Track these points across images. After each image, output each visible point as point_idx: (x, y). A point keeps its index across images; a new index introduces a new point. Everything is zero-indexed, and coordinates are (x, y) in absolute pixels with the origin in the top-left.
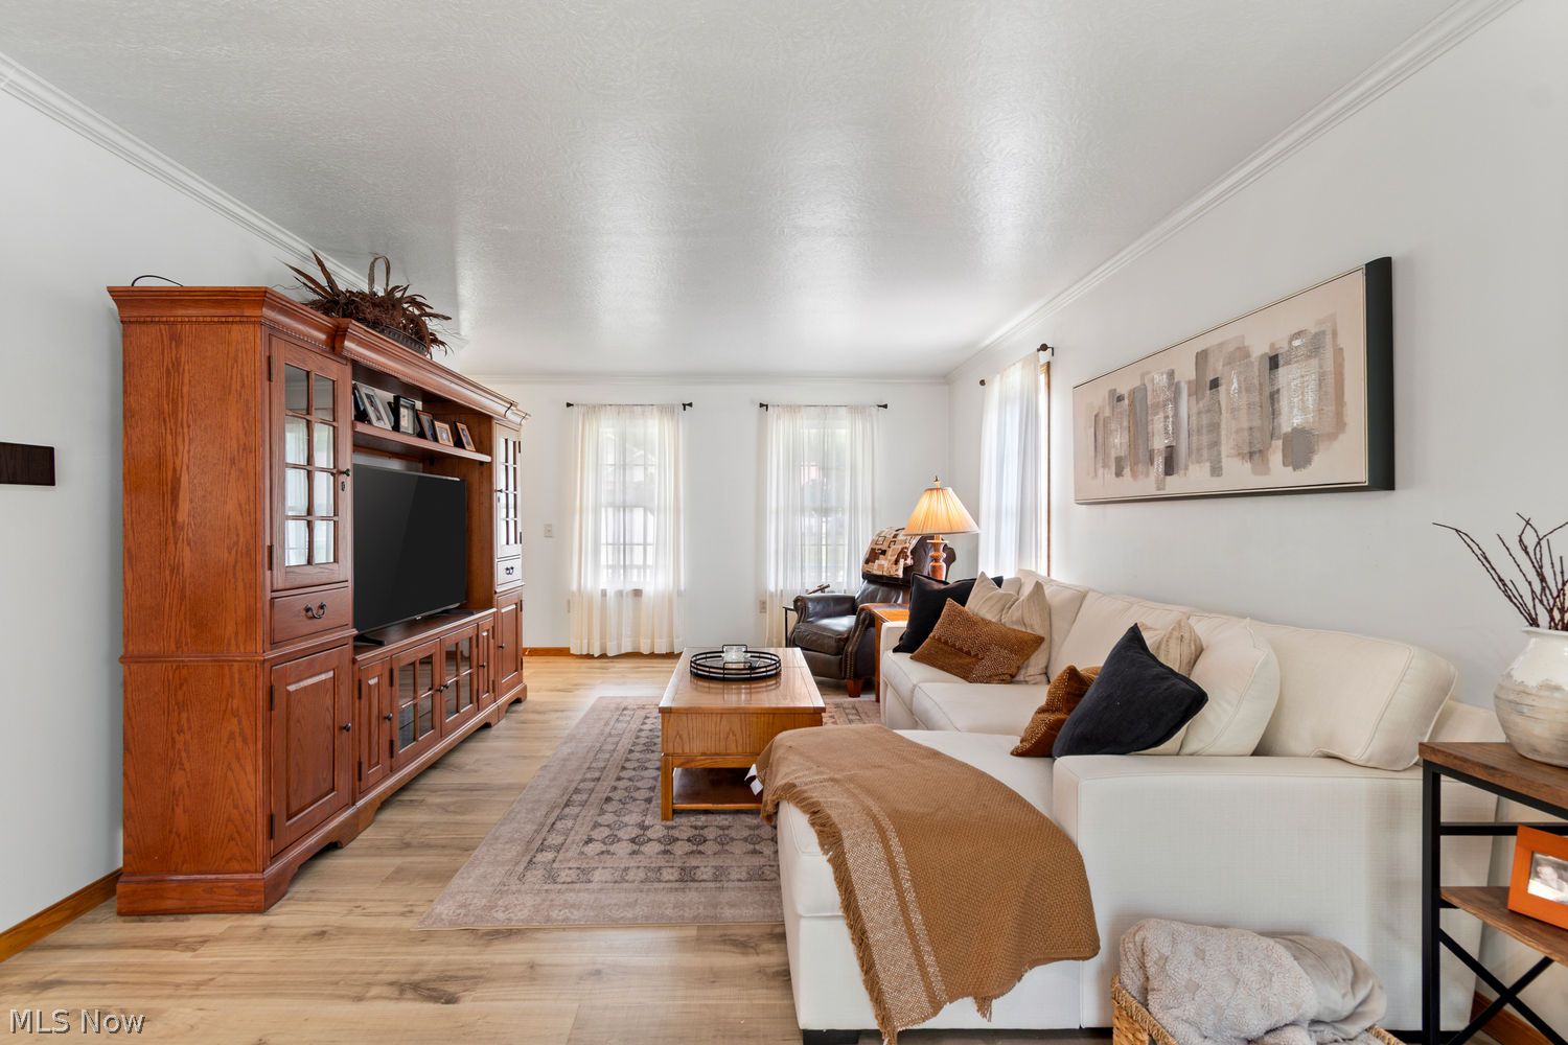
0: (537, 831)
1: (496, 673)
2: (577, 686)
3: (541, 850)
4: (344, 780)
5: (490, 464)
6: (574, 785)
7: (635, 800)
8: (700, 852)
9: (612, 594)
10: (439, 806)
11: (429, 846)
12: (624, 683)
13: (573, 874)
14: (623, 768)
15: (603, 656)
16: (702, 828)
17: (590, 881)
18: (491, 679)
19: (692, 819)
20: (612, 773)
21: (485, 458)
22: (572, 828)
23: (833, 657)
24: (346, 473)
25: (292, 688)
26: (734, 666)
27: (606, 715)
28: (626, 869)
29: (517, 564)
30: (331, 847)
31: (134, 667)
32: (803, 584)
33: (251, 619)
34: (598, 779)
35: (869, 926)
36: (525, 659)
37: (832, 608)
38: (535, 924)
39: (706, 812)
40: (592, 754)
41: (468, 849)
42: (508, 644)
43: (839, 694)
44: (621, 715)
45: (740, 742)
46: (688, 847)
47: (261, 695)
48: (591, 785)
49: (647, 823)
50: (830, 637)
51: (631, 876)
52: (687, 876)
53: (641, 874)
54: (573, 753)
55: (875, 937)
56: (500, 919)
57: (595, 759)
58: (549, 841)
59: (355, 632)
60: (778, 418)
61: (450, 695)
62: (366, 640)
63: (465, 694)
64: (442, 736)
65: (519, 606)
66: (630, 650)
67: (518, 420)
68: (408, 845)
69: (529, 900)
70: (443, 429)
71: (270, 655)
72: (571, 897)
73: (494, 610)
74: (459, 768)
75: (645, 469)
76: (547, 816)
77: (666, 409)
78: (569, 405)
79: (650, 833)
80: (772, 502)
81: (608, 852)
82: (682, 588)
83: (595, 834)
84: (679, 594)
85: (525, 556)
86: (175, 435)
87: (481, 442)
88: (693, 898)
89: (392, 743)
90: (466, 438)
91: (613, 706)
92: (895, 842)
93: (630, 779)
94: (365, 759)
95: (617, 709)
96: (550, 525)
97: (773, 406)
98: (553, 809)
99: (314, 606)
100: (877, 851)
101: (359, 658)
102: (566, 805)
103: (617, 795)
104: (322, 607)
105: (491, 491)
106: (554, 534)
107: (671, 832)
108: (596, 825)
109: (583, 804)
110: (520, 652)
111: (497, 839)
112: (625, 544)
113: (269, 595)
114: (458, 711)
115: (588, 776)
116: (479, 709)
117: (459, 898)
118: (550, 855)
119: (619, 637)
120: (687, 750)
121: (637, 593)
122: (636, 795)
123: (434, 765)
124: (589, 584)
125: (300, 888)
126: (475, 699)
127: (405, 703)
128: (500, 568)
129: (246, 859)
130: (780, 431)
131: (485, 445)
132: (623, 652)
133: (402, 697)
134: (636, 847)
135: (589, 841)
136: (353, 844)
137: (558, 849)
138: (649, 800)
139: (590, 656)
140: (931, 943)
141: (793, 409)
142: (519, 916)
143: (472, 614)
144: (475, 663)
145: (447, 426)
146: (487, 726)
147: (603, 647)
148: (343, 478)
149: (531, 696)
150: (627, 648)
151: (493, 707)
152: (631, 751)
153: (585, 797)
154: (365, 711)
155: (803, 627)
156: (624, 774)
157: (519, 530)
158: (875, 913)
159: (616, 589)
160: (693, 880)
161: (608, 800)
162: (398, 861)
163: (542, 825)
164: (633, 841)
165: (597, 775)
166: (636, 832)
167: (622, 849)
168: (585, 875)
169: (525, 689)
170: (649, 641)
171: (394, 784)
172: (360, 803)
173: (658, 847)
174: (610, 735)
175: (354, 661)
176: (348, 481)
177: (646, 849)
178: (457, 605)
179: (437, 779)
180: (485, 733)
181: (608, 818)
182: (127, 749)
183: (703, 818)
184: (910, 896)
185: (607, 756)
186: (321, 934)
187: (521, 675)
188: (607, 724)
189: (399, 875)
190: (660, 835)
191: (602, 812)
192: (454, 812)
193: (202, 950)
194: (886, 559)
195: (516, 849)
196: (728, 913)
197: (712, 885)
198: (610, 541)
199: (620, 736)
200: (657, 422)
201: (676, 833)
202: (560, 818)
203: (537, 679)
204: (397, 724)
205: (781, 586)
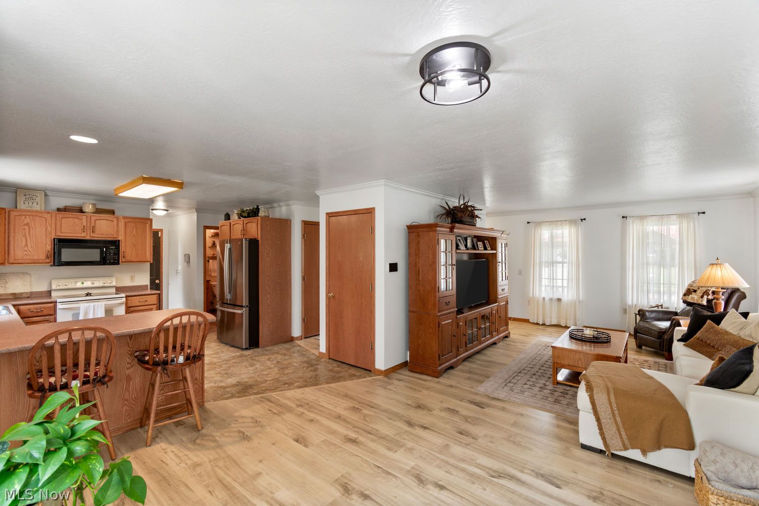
0: (509, 378)
1: (498, 326)
2: (530, 335)
3: (510, 382)
4: (454, 350)
5: (496, 253)
6: (523, 368)
7: (544, 377)
8: (564, 397)
9: (548, 299)
10: (480, 364)
11: (476, 373)
12: (551, 337)
13: (519, 391)
14: (542, 366)
15: (544, 324)
16: (567, 390)
17: (523, 394)
18: (497, 328)
19: (565, 387)
20: (538, 367)
21: (494, 252)
22: (520, 380)
23: (657, 340)
24: (454, 265)
25: (443, 323)
26: (588, 336)
27: (540, 347)
28: (536, 394)
29: (506, 288)
30: (451, 367)
31: (411, 313)
32: (648, 302)
33: (434, 305)
34: (532, 368)
35: (601, 417)
36: (509, 321)
37: (661, 316)
38: (505, 399)
39: (571, 386)
40: (531, 360)
41: (488, 377)
42: (503, 315)
43: (659, 358)
44: (546, 348)
45: (584, 363)
46: (560, 394)
47: (437, 324)
48: (529, 369)
49: (547, 384)
50: (655, 330)
51: (537, 396)
52: (557, 401)
53: (541, 397)
54: (524, 358)
55: (603, 421)
56: (495, 395)
57: (532, 361)
58: (512, 381)
59: (456, 309)
60: (633, 222)
61: (483, 331)
62: (460, 312)
63: (487, 331)
64: (481, 344)
65: (507, 303)
66: (556, 323)
67: (506, 236)
68: (471, 372)
69: (504, 394)
70: (480, 244)
71: (439, 314)
72: (517, 396)
73: (497, 304)
74: (486, 355)
75: (562, 248)
76: (513, 374)
77: (573, 222)
78: (528, 223)
79: (547, 387)
80: (629, 263)
81: (531, 389)
82: (581, 299)
83: (528, 383)
84: (579, 302)
85: (509, 285)
86: (419, 259)
87: (493, 246)
88: (557, 407)
89: (466, 343)
90: (488, 245)
91: (543, 345)
92: (612, 396)
93: (544, 370)
94: (459, 345)
95: (545, 346)
96: (521, 270)
97: (630, 217)
98: (515, 373)
99: (447, 302)
100: (605, 396)
101: (458, 316)
102: (519, 373)
103: (538, 374)
104: (449, 302)
105: (496, 262)
106: (522, 274)
107: (555, 389)
108: (529, 380)
109: (525, 374)
110: (508, 319)
111: (496, 377)
112: (553, 279)
113: (438, 299)
114: (485, 337)
115: (529, 366)
116: (492, 337)
117: (485, 388)
118: (512, 385)
119: (551, 318)
120: (562, 362)
121: (559, 300)
122: (545, 375)
123: (478, 352)
124: (537, 294)
125: (445, 375)
126: (491, 333)
127: (470, 332)
128: (500, 289)
129: (434, 364)
130: (634, 229)
131: (494, 247)
132: (553, 324)
133: (469, 329)
134: (541, 390)
135: (526, 384)
136: (457, 368)
137: (515, 384)
138: (550, 378)
139: (538, 324)
140: (624, 428)
141: (642, 218)
142: (501, 396)
143: (490, 305)
144: (491, 322)
145: (481, 243)
146: (495, 343)
147: (544, 320)
148: (454, 266)
149: (511, 336)
150: (554, 322)
151: (497, 337)
152: (547, 361)
153: (526, 372)
154: (459, 331)
155: (642, 324)
156: (542, 368)
157: (507, 275)
158: (603, 414)
159: (549, 297)
160: (559, 403)
161: (534, 374)
162: (468, 375)
163: (511, 376)
164: (540, 388)
165: (532, 366)
166: (542, 385)
167: (536, 389)
168: (522, 392)
169: (509, 333)
170: (565, 321)
171: (467, 355)
172: (458, 358)
173: (549, 391)
174: (540, 354)
175: (457, 317)
176: (455, 267)
177: (544, 391)
178: (485, 301)
179: (478, 356)
180: (494, 346)
181: (533, 380)
182: (410, 332)
183: (569, 388)
184: (616, 412)
185: (537, 361)
186: (451, 386)
187: (508, 328)
188: (539, 351)
189: (469, 378)
190: (551, 388)
191: (531, 377)
192: (484, 367)
193: (427, 382)
194: (696, 295)
195: (502, 381)
196: (568, 414)
197: (566, 406)
198: (547, 277)
199: (544, 355)
200: (568, 227)
201: (557, 389)
202: (516, 376)
203: (515, 330)
204: (467, 337)
205: (635, 302)
